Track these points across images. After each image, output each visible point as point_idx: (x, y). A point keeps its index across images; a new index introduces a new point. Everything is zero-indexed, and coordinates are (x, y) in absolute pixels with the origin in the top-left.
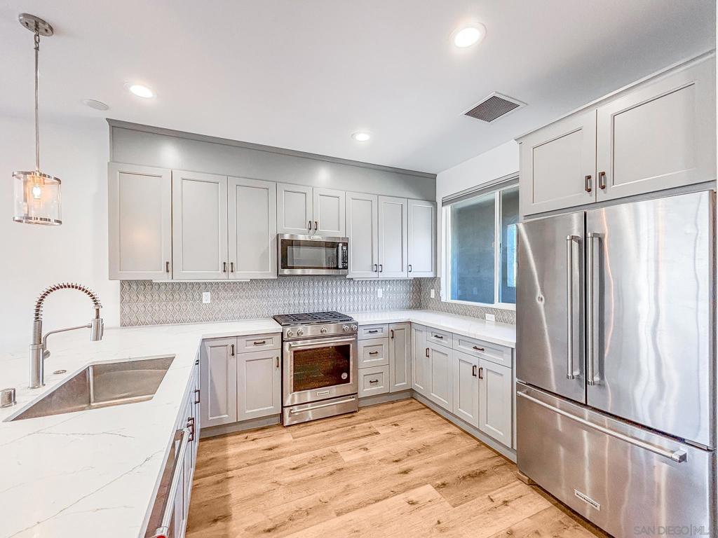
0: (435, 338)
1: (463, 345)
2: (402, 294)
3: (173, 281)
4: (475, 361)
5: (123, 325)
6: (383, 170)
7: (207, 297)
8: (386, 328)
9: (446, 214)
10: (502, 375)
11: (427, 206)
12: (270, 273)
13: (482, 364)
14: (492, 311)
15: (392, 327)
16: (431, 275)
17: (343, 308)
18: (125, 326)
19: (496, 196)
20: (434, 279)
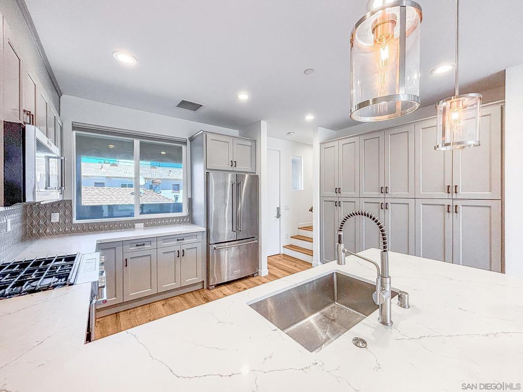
1: (165, 242)
4: (177, 248)
9: (72, 138)
10: (196, 248)
13: (184, 247)
14: (138, 221)
19: (137, 143)
20: (59, 202)
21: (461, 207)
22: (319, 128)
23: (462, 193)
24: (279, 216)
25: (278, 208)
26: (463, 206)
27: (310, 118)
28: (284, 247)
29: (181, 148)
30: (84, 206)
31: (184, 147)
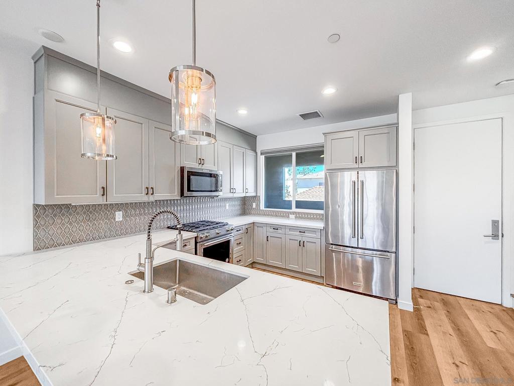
0: (273, 230)
1: (291, 231)
2: (237, 207)
3: (107, 203)
4: (299, 238)
5: (37, 249)
6: (238, 131)
7: (119, 216)
8: (244, 227)
9: (262, 160)
10: (315, 243)
11: (252, 153)
12: (176, 195)
13: (304, 239)
14: (291, 213)
15: (247, 227)
16: (254, 194)
17: (208, 218)
18: (39, 249)
19: (294, 154)
20: (255, 197)
24: (497, 236)
25: (496, 223)
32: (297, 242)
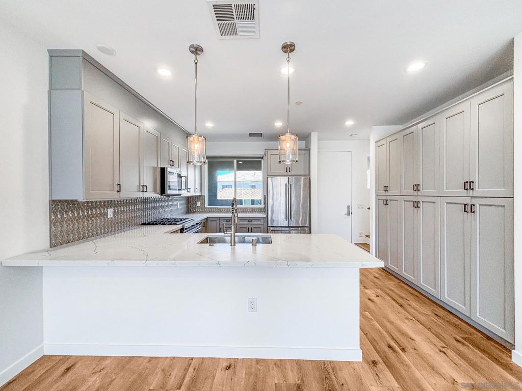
2: (185, 205)
4: (248, 226)
5: (53, 246)
7: (110, 212)
10: (260, 228)
12: (158, 193)
13: (252, 226)
19: (235, 161)
20: (200, 196)
21: (478, 206)
22: (373, 127)
23: (478, 191)
24: (349, 214)
25: (348, 207)
26: (480, 205)
27: (349, 123)
28: (355, 244)
29: (261, 161)
30: (218, 200)
31: (262, 160)
32: (246, 229)
